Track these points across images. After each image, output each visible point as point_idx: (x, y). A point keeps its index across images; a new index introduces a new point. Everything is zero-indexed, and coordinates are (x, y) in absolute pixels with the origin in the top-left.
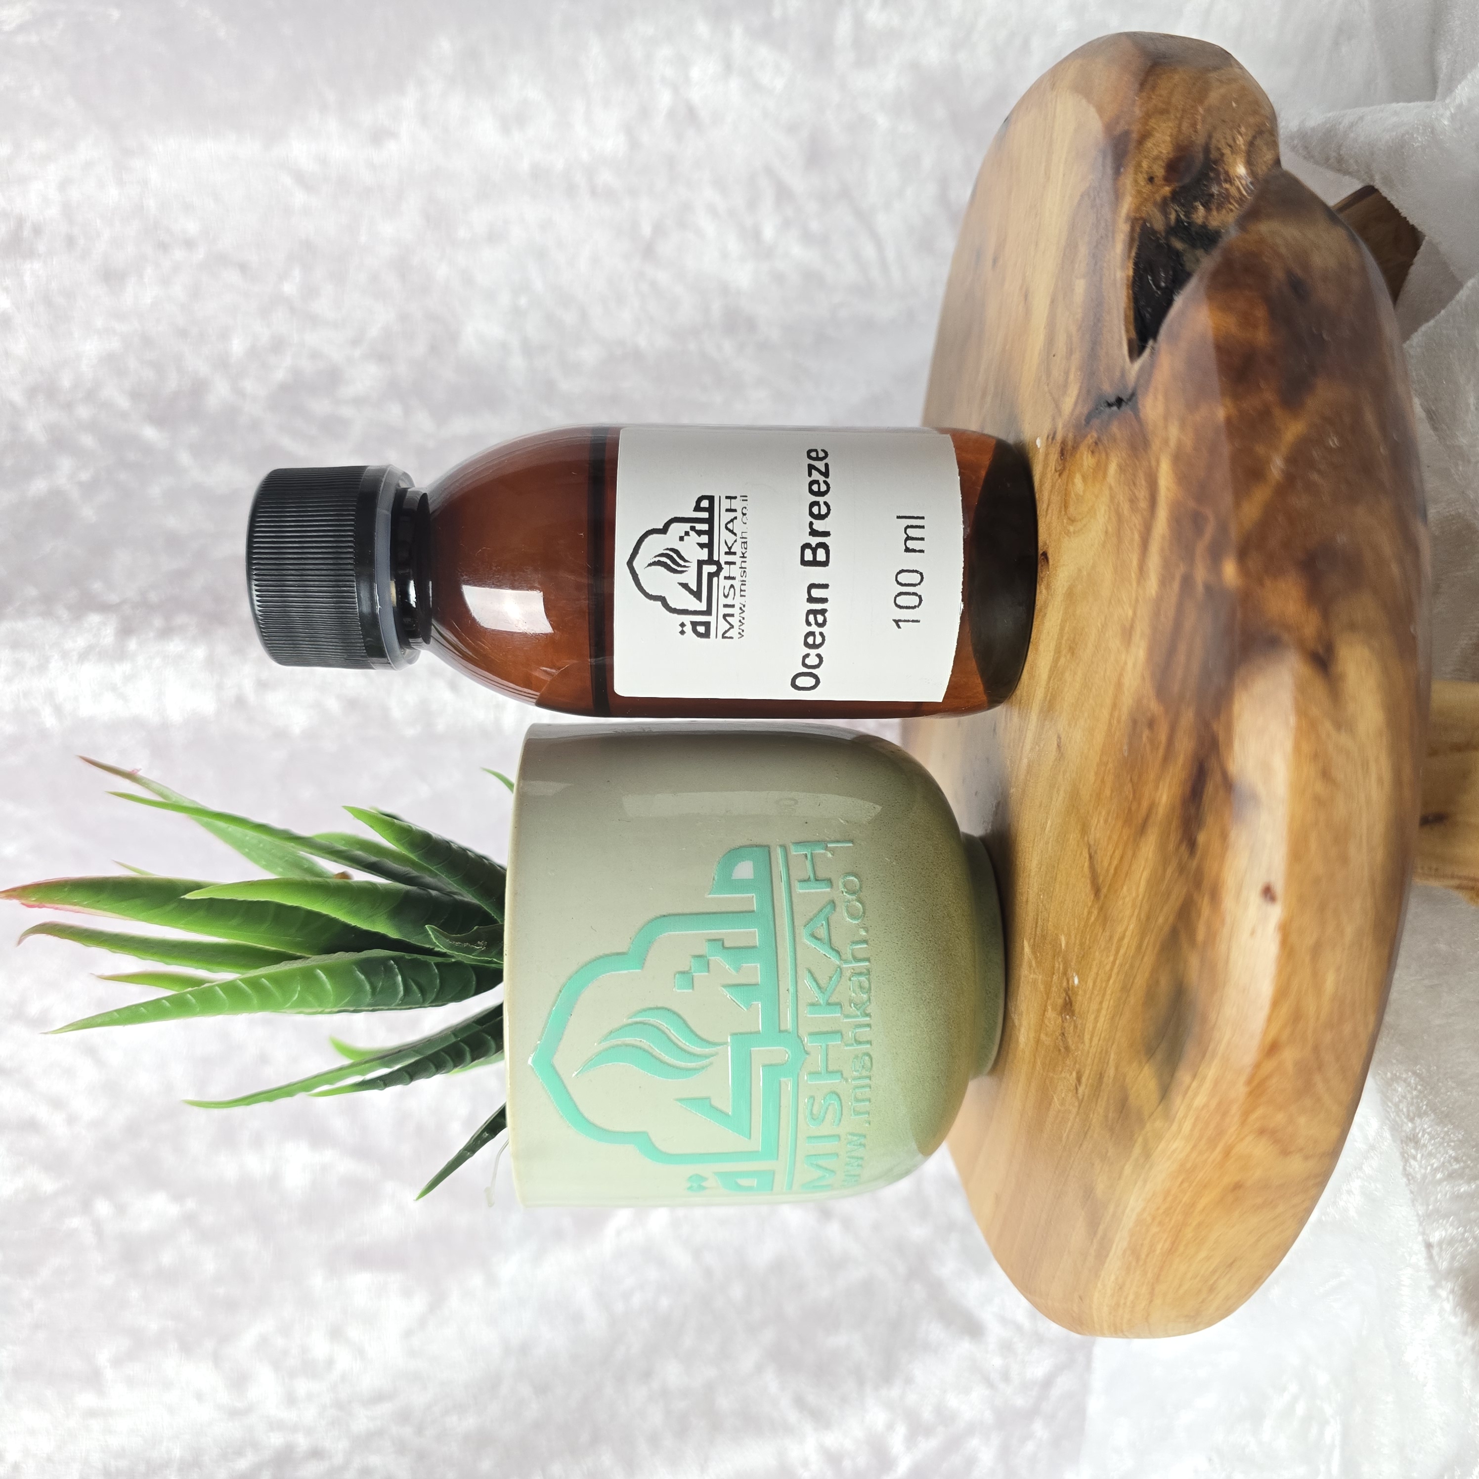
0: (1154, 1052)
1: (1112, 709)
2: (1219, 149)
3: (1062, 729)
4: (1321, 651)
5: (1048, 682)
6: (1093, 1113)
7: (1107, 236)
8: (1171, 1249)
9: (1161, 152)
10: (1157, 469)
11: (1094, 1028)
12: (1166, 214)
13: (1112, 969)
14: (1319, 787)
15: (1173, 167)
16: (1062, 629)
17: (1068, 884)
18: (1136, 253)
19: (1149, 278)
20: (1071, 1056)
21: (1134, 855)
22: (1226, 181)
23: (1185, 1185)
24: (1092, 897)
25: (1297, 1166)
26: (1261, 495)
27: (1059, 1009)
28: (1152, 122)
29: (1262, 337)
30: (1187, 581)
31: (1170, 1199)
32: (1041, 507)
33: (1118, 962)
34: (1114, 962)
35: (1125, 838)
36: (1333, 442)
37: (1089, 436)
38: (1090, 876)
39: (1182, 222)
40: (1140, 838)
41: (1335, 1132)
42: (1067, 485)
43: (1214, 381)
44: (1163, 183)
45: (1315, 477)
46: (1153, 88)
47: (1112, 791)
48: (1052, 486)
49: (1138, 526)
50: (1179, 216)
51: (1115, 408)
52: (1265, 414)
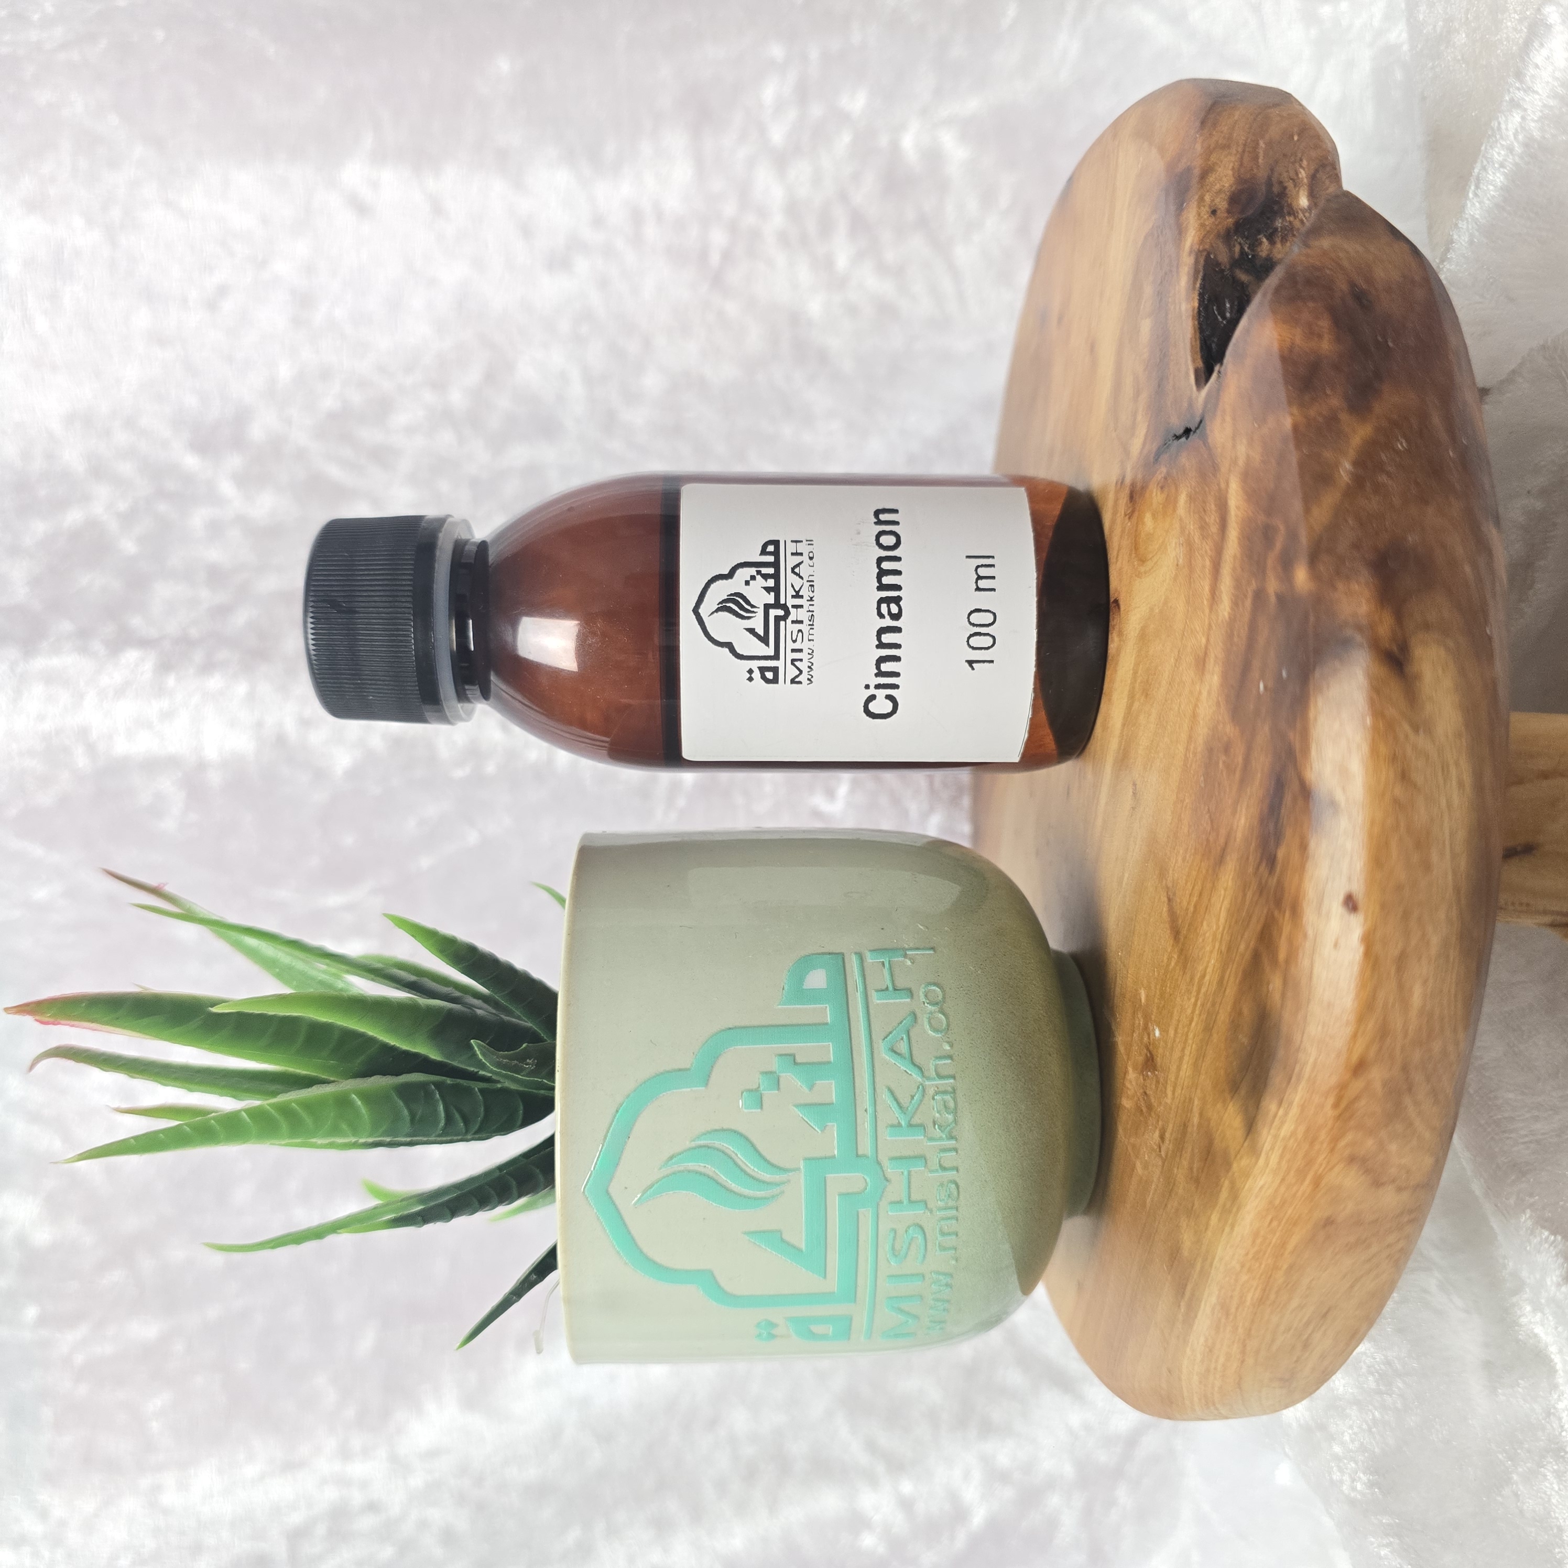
0: (1239, 1087)
1: (1188, 742)
2: (1281, 183)
3: (1137, 776)
4: (1395, 649)
5: (1122, 730)
6: (1178, 1168)
7: (1171, 271)
8: (1261, 1299)
9: (1224, 186)
10: (1227, 491)
11: (1177, 1078)
12: (1231, 249)
13: (1193, 1012)
14: (1398, 791)
15: (1234, 199)
16: (1135, 673)
17: (1146, 934)
18: (1201, 284)
19: (1215, 308)
20: (1153, 1114)
21: (1214, 887)
22: (1289, 214)
23: (1275, 1223)
24: (1172, 942)
25: (1390, 1199)
26: (1330, 499)
27: (1140, 1067)
28: (1213, 158)
29: (1326, 345)
30: (1259, 596)
31: (1259, 1241)
32: (1112, 554)
33: (1199, 1003)
34: (1195, 1004)
35: (1204, 872)
36: (1401, 445)
37: (1158, 472)
38: (1169, 919)
39: (1247, 255)
40: (1219, 867)
41: (1428, 1161)
42: (1137, 527)
43: (1281, 392)
44: (1226, 215)
45: (1383, 478)
46: (1214, 125)
47: (1190, 826)
48: (1122, 530)
49: (1209, 552)
50: (1244, 249)
51: (1183, 439)
52: (1332, 420)
